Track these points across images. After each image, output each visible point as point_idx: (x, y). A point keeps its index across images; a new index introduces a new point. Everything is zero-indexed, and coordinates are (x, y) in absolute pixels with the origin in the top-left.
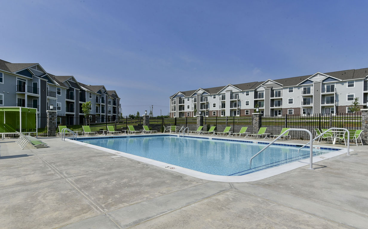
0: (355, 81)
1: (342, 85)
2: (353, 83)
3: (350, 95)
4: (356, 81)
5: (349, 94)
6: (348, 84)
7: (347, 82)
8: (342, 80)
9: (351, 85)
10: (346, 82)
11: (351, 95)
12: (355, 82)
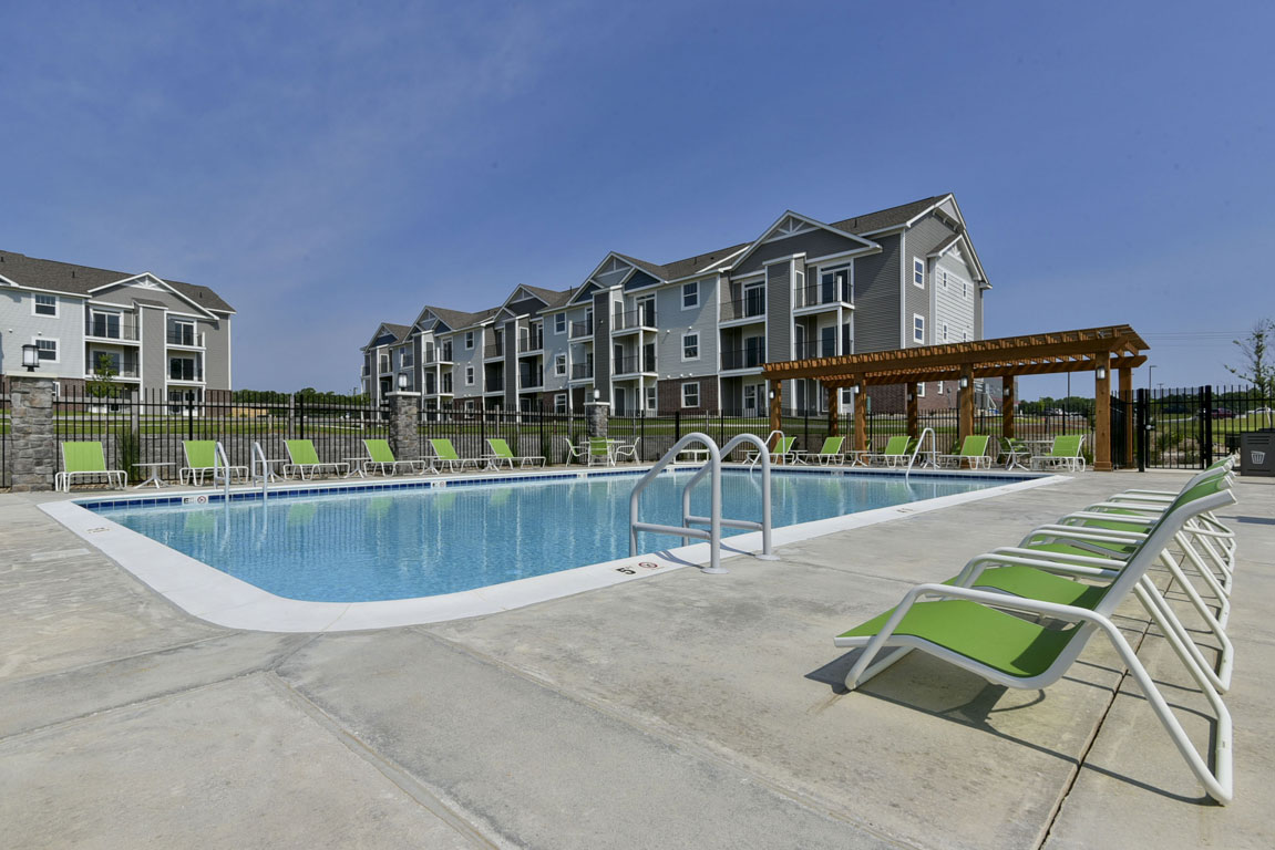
0: (57, 298)
1: (15, 301)
2: (54, 303)
3: (43, 342)
4: (64, 298)
5: (40, 338)
6: (37, 301)
7: (33, 295)
8: (15, 285)
9: (45, 309)
10: (28, 294)
11: (48, 342)
12: (60, 301)
